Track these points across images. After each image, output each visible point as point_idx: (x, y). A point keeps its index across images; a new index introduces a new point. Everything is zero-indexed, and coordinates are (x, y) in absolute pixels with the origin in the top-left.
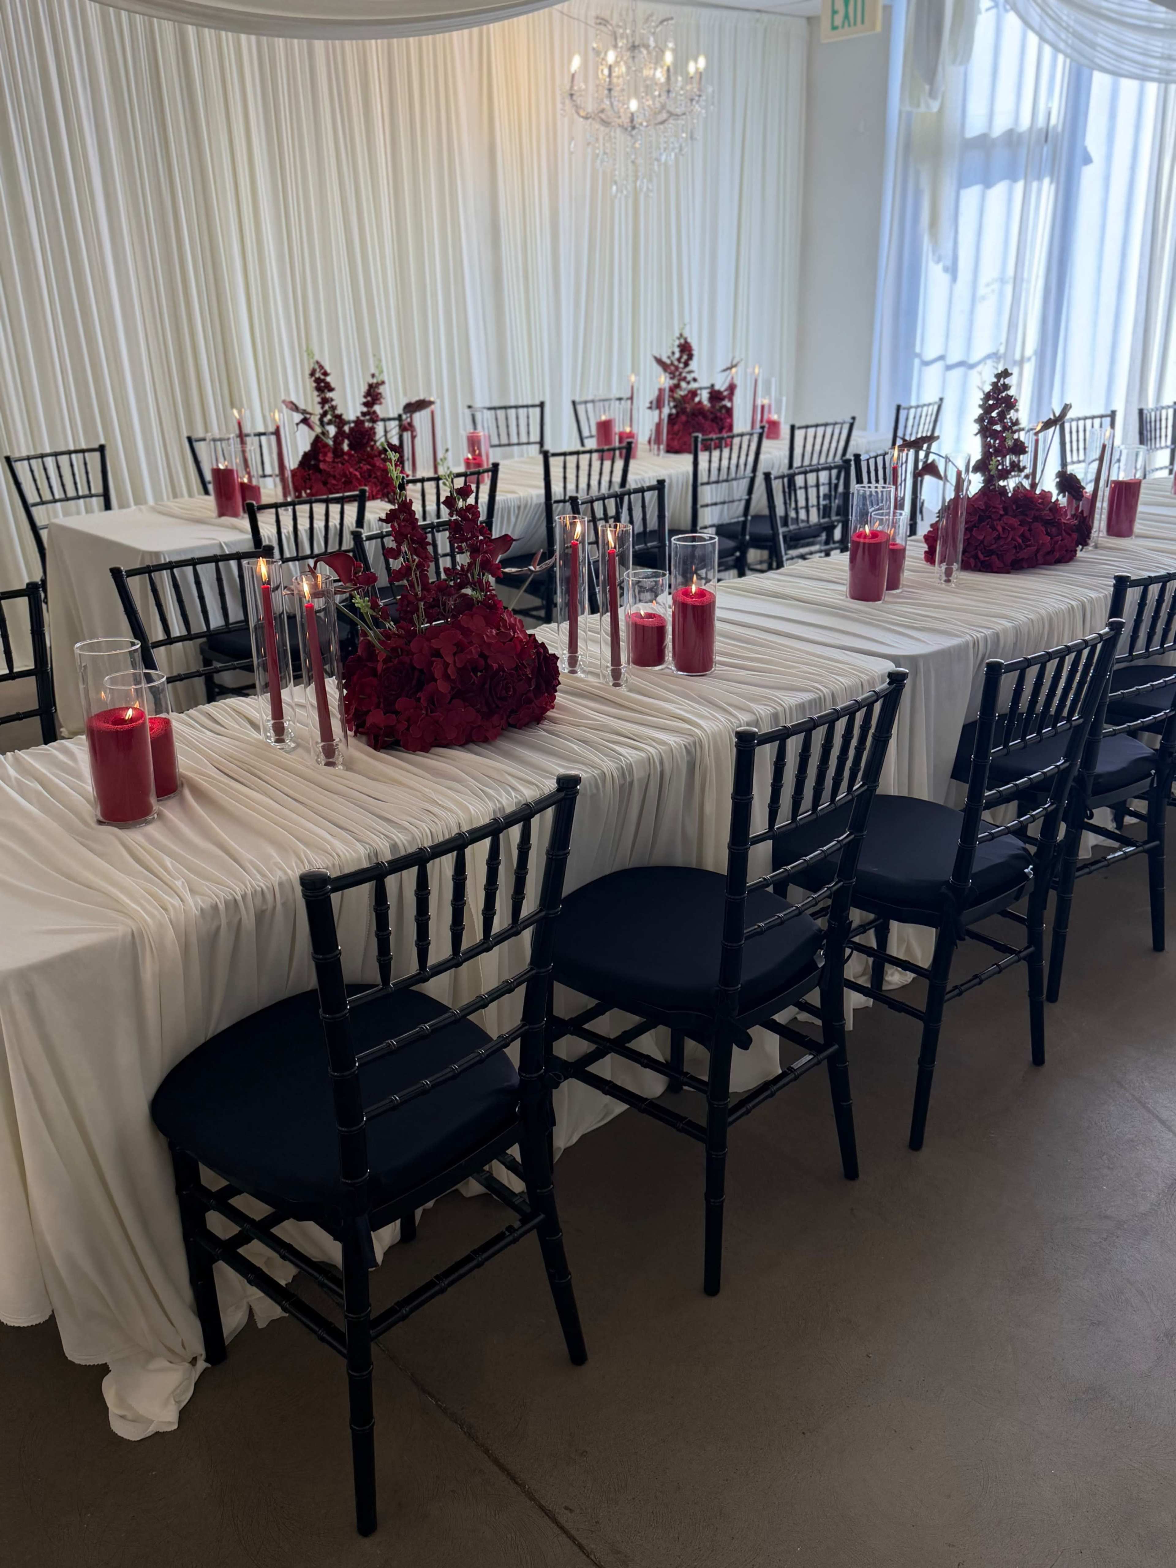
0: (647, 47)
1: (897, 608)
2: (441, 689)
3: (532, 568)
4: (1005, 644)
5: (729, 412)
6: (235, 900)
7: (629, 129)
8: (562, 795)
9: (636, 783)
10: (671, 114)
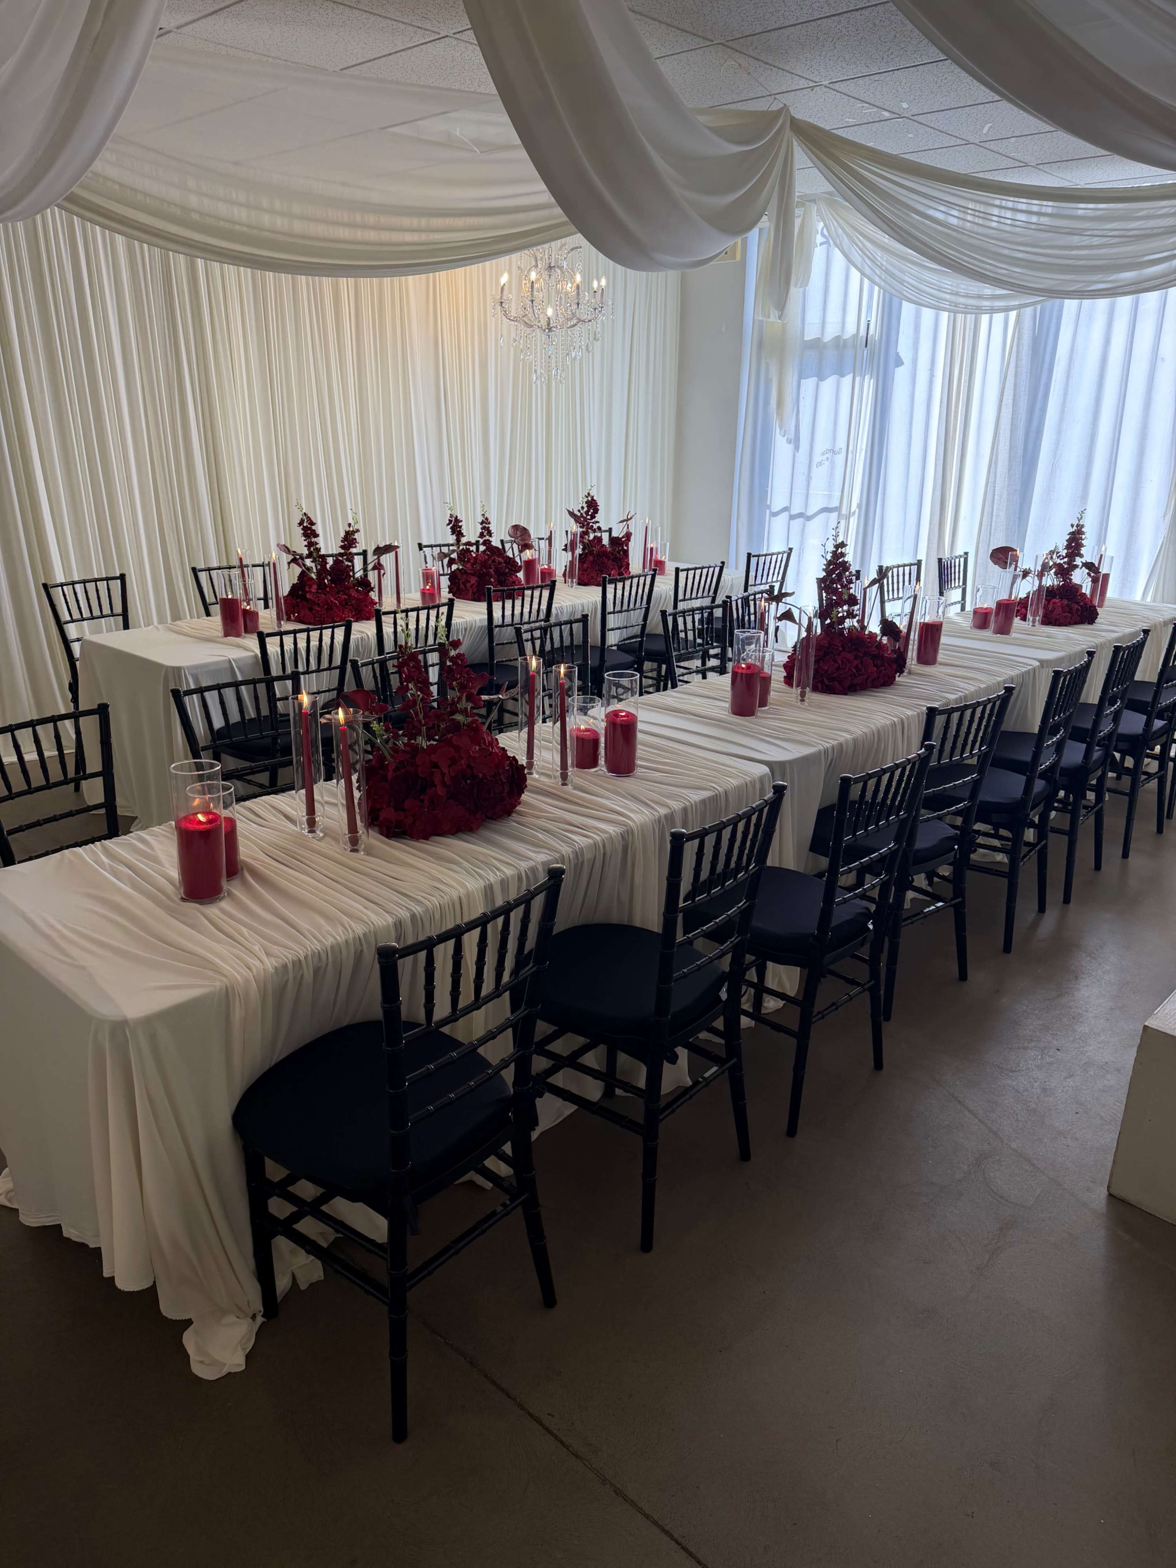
0: (561, 268)
1: (767, 722)
2: (440, 793)
3: (500, 696)
4: (847, 752)
5: (626, 553)
6: (300, 960)
7: (547, 330)
8: (552, 882)
9: (586, 863)
10: (579, 320)
